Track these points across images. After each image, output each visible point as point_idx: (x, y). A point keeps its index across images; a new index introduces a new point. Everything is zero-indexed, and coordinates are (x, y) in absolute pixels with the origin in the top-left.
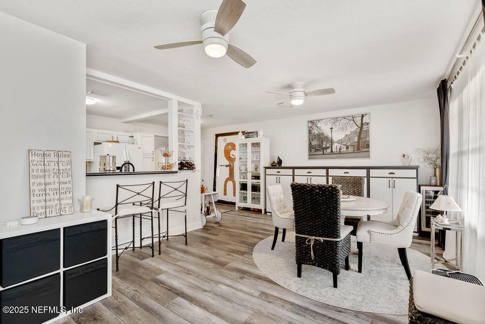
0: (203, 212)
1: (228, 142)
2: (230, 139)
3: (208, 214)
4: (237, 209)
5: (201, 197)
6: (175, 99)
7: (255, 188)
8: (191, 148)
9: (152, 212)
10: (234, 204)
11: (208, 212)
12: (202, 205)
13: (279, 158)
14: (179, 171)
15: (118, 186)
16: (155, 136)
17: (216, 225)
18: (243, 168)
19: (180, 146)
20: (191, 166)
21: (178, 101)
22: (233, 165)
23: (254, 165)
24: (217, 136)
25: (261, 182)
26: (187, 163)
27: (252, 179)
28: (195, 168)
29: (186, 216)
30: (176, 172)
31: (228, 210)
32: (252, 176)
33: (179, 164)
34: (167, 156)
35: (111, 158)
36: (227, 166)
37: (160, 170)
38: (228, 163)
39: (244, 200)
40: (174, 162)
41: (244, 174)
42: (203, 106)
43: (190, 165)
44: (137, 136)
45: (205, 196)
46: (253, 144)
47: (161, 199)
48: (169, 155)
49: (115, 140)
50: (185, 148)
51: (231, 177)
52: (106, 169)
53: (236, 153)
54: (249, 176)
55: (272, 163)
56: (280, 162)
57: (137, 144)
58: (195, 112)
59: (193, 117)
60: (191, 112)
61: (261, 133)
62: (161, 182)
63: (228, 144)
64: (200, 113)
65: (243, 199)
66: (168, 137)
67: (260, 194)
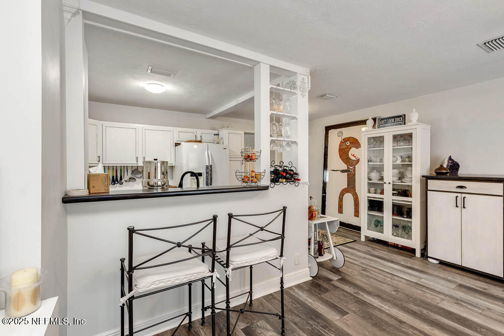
0: (312, 253)
1: (345, 136)
2: (348, 132)
3: (321, 254)
4: (363, 239)
5: (309, 227)
6: (266, 62)
7: (401, 211)
8: (294, 146)
9: (212, 277)
10: (358, 228)
11: (320, 251)
12: (309, 240)
13: (450, 158)
14: (272, 186)
15: (132, 231)
16: (245, 133)
17: (335, 278)
18: (375, 176)
19: (272, 142)
20: (292, 176)
21: (270, 66)
22: (354, 171)
23: (396, 171)
24: (328, 129)
25: (415, 201)
26: (285, 170)
27: (393, 194)
28: (298, 180)
29: (282, 279)
30: (266, 188)
31: (349, 240)
32: (394, 190)
33: (271, 172)
34: (251, 160)
35: (159, 165)
36: (343, 171)
37: (239, 184)
38: (345, 167)
39: (377, 226)
40: (262, 171)
41: (377, 186)
42: (313, 74)
43: (290, 174)
44: (224, 133)
45: (315, 225)
46: (396, 138)
47: (232, 250)
48: (254, 158)
49: (199, 139)
50: (281, 146)
51: (351, 187)
52: (151, 184)
53: (361, 154)
54: (388, 189)
55: (439, 169)
56: (454, 166)
57: (223, 143)
58: (299, 84)
59: (295, 94)
60: (293, 85)
61: (413, 117)
62: (231, 216)
63: (345, 140)
64: (308, 86)
65: (373, 225)
66: (253, 134)
67: (411, 222)
